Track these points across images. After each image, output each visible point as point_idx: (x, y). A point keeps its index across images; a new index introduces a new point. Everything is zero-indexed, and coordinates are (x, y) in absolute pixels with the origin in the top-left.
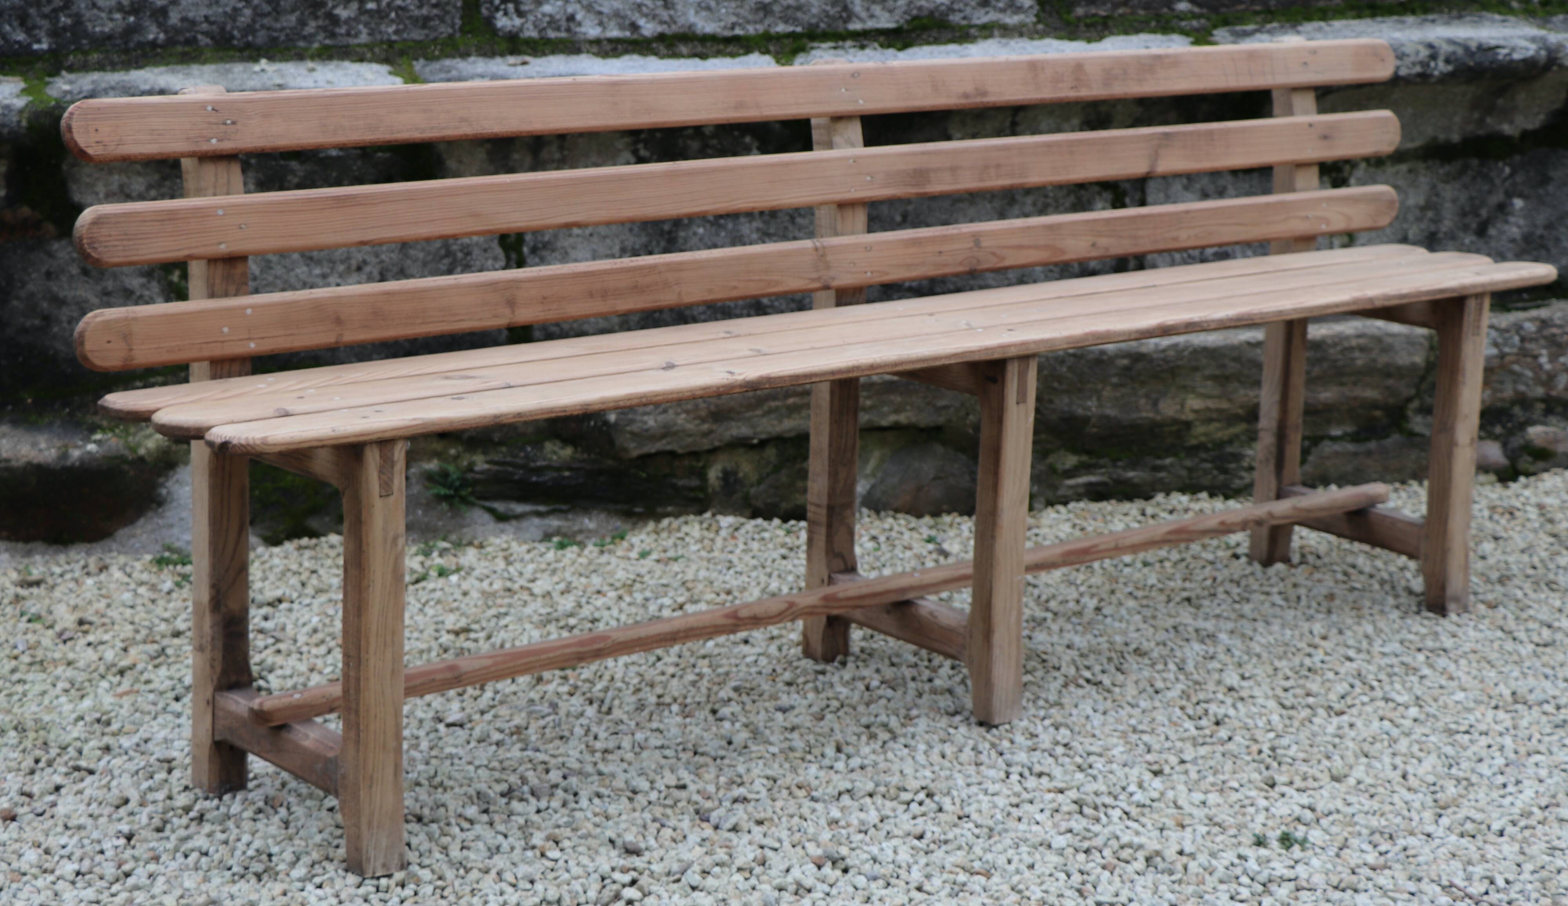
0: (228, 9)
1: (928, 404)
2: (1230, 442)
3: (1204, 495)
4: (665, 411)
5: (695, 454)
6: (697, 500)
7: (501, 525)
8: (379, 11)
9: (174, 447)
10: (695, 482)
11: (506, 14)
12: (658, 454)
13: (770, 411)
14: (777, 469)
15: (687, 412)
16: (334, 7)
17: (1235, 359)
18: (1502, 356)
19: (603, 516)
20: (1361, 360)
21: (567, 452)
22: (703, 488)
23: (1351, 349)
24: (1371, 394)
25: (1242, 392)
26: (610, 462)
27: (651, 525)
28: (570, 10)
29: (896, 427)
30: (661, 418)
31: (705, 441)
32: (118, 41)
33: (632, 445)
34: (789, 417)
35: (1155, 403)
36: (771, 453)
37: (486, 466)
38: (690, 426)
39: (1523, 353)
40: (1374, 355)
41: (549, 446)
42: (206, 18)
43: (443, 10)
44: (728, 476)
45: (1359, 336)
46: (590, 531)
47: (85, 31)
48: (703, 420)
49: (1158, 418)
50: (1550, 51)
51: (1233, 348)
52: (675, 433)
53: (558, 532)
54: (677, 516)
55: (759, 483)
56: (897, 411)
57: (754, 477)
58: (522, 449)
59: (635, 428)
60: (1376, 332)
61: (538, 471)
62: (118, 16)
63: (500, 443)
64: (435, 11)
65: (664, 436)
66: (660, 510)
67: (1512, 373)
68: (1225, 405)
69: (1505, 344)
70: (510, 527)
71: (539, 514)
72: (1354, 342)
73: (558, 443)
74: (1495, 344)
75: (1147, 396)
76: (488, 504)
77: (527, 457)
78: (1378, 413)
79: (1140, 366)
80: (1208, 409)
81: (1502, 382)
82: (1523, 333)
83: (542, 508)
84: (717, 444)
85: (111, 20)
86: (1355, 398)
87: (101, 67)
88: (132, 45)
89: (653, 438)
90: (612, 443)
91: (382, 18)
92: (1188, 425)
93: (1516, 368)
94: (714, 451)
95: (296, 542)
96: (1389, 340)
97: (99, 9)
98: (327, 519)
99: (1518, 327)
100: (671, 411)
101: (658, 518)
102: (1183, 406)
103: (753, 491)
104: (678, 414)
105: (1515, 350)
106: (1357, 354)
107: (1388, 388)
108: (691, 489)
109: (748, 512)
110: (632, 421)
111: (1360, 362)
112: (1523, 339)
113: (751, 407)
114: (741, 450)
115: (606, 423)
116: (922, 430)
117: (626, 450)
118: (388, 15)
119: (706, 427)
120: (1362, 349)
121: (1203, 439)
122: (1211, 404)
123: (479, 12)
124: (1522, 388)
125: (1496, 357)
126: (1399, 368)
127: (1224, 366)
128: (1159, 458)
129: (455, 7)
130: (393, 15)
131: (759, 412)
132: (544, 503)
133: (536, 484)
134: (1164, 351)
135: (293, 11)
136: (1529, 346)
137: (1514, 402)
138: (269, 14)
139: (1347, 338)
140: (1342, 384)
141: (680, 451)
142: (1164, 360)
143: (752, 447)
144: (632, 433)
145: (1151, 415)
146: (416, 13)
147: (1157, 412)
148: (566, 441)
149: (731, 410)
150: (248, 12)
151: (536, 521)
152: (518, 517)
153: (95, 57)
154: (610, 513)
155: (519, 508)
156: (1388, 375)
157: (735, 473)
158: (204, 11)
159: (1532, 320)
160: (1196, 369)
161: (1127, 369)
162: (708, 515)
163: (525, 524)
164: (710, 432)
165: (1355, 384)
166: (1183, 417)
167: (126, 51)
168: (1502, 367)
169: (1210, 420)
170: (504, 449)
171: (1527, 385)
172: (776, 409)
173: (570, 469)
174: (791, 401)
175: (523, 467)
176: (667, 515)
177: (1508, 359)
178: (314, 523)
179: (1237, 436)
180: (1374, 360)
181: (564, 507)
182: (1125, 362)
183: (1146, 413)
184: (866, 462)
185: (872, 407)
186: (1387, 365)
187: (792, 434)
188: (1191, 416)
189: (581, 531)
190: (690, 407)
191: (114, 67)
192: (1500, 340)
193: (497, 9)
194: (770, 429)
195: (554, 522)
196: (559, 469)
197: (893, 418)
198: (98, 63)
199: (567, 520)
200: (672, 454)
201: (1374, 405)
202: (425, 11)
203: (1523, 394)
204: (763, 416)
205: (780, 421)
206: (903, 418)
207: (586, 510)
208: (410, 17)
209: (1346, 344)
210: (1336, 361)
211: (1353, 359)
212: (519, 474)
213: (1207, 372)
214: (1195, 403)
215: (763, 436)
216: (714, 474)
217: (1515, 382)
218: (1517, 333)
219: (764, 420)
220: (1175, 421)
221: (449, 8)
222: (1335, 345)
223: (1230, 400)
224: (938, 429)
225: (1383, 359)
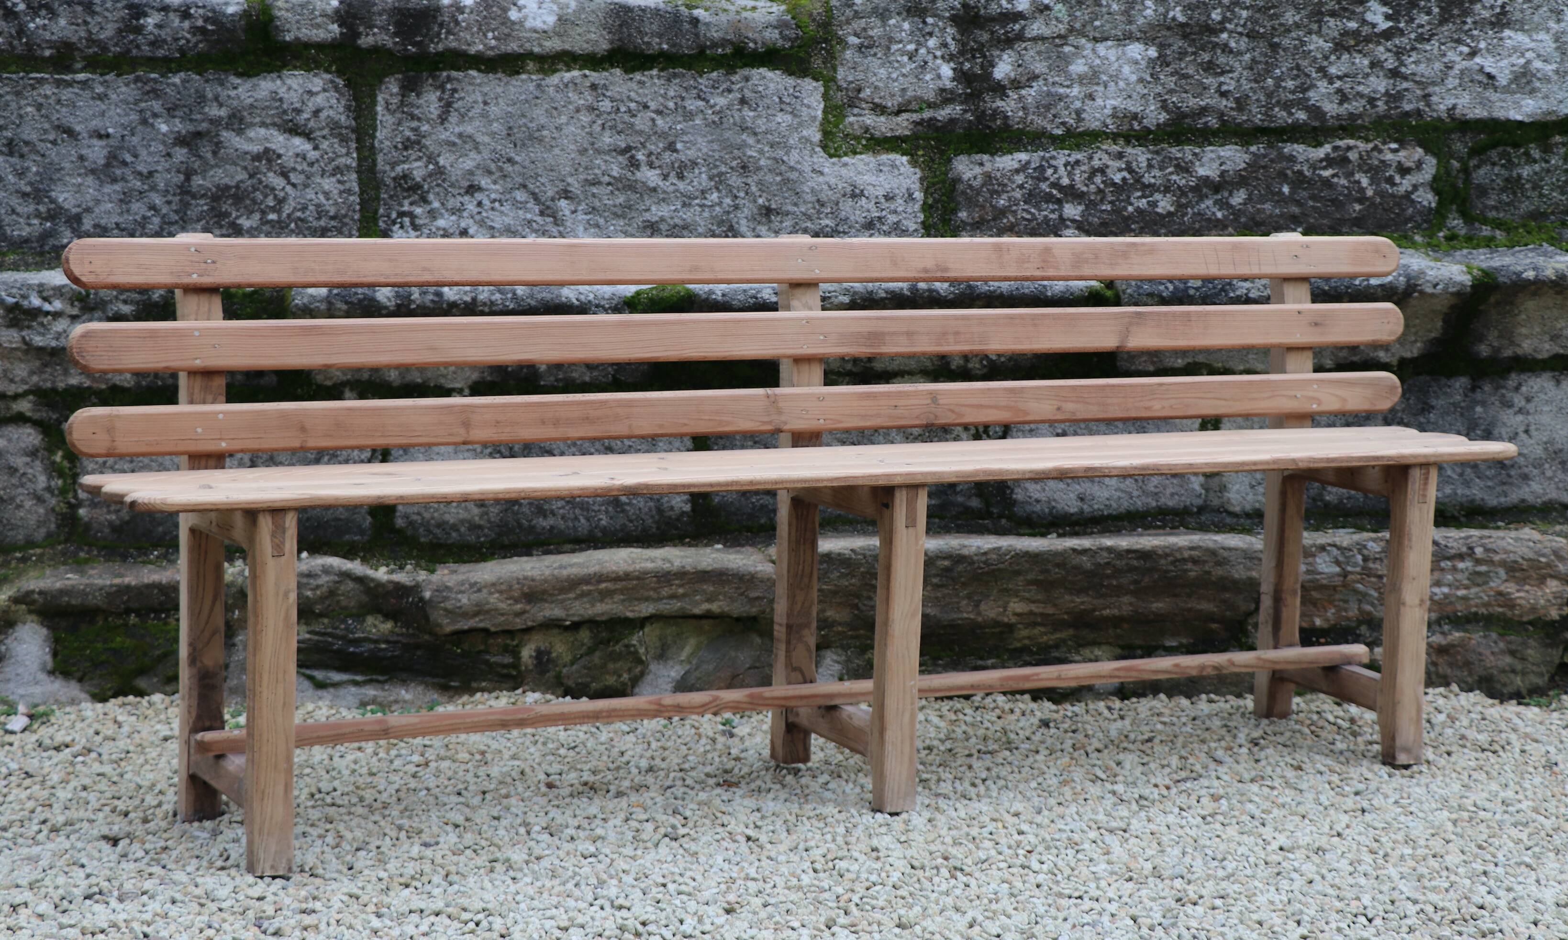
0: (138, 218)
1: (742, 594)
2: (1057, 646)
3: (1027, 697)
4: (479, 590)
5: (510, 633)
6: (508, 677)
7: (320, 693)
8: (279, 222)
9: (13, 608)
10: (508, 660)
11: (402, 227)
12: (471, 631)
13: (583, 595)
14: (591, 651)
15: (501, 592)
16: (237, 217)
17: (1058, 565)
18: (1345, 574)
19: (420, 689)
20: (1194, 572)
21: (388, 626)
22: (516, 666)
23: (1184, 560)
24: (1206, 606)
25: (1067, 597)
26: (427, 637)
27: (465, 698)
28: (463, 225)
29: (708, 616)
30: (475, 597)
31: (518, 620)
32: (35, 245)
33: (446, 621)
34: (602, 601)
35: (977, 606)
36: (585, 635)
37: (308, 636)
38: (502, 606)
39: (1367, 572)
40: (1207, 568)
41: (370, 620)
42: (117, 224)
43: (341, 221)
44: (540, 655)
45: (1192, 548)
46: (405, 702)
47: (4, 234)
48: (517, 601)
49: (980, 619)
50: (1409, 278)
51: (1056, 554)
52: (488, 612)
53: (374, 701)
54: (490, 692)
55: (572, 663)
56: (709, 600)
57: (567, 658)
58: (344, 621)
59: (449, 605)
60: (1211, 545)
61: (357, 642)
62: (35, 221)
63: (321, 615)
64: (333, 223)
65: (476, 614)
66: (474, 685)
67: (1356, 591)
68: (1050, 610)
69: (1348, 564)
70: (327, 694)
71: (356, 683)
72: (1186, 554)
73: (381, 618)
74: (1337, 563)
75: (969, 597)
76: (308, 672)
77: (347, 629)
78: (1214, 626)
79: (961, 568)
80: (1031, 613)
81: (1346, 601)
82: (1365, 552)
83: (359, 678)
84: (530, 624)
85: (29, 225)
86: (1190, 610)
87: (15, 267)
88: (47, 248)
89: (466, 615)
90: (427, 618)
91: (282, 228)
92: (1010, 628)
93: (1360, 586)
94: (528, 630)
95: (121, 699)
96: (1226, 554)
97: (18, 214)
98: (155, 680)
99: (1361, 547)
100: (485, 591)
101: (472, 692)
102: (1005, 608)
103: (565, 670)
104: (491, 593)
105: (1358, 569)
106: (1189, 566)
107: (1225, 601)
108: (505, 666)
109: (560, 691)
110: (446, 599)
111: (1192, 574)
112: (1366, 559)
113: (563, 590)
114: (556, 631)
115: (421, 599)
116: (738, 619)
117: (439, 625)
118: (288, 226)
119: (518, 607)
120: (1195, 561)
121: (1027, 642)
122: (1033, 607)
123: (377, 225)
124: (1368, 608)
125: (1339, 575)
126: (1235, 582)
127: (1047, 571)
128: (981, 659)
129: (352, 219)
130: (293, 225)
131: (571, 595)
132: (362, 673)
133: (353, 653)
134: (985, 554)
135: (199, 220)
136: (1371, 565)
137: (1360, 623)
138: (176, 222)
139: (1180, 549)
140: (1175, 596)
141: (493, 629)
142: (985, 563)
143: (567, 628)
144: (446, 609)
145: (972, 616)
146: (315, 224)
147: (979, 614)
148: (388, 616)
149: (544, 592)
150: (156, 220)
151: (353, 689)
152: (336, 685)
153: (11, 258)
154: (427, 685)
155: (336, 677)
156: (1225, 589)
157: (549, 653)
158: (116, 219)
159: (1374, 540)
160: (1018, 573)
161: (947, 570)
162: (520, 691)
163: (342, 692)
164: (524, 612)
165: (1189, 596)
166: (1006, 620)
167: (42, 254)
168: (1344, 586)
169: (1035, 624)
170: (326, 621)
171: (1372, 605)
172: (588, 593)
173: (387, 642)
174: (603, 586)
175: (342, 638)
176: (483, 690)
177: (1350, 577)
178: (142, 683)
179: (1064, 641)
180: (1208, 573)
181: (381, 678)
182: (946, 563)
183: (967, 613)
184: (682, 648)
185: (684, 595)
186: (1222, 578)
187: (604, 618)
188: (1014, 620)
189: (396, 702)
190: (503, 587)
191: (28, 267)
192: (1341, 559)
193: (394, 223)
194: (582, 612)
195: (370, 692)
196: (376, 642)
197: (706, 606)
198: (14, 263)
199: (383, 690)
200: (486, 631)
201: (1211, 618)
202: (322, 223)
203: (1369, 613)
204: (576, 599)
205: (593, 606)
206: (715, 607)
207: (404, 682)
208: (309, 228)
209: (1179, 556)
210: (1167, 571)
211: (1186, 571)
212: (338, 644)
213: (1030, 577)
214: (1017, 606)
215: (576, 619)
216: (527, 653)
217: (1360, 601)
218: (1360, 551)
219: (577, 603)
220: (996, 623)
221: (347, 220)
222: (1167, 555)
223: (1055, 605)
224: (754, 619)
225: (1219, 572)
